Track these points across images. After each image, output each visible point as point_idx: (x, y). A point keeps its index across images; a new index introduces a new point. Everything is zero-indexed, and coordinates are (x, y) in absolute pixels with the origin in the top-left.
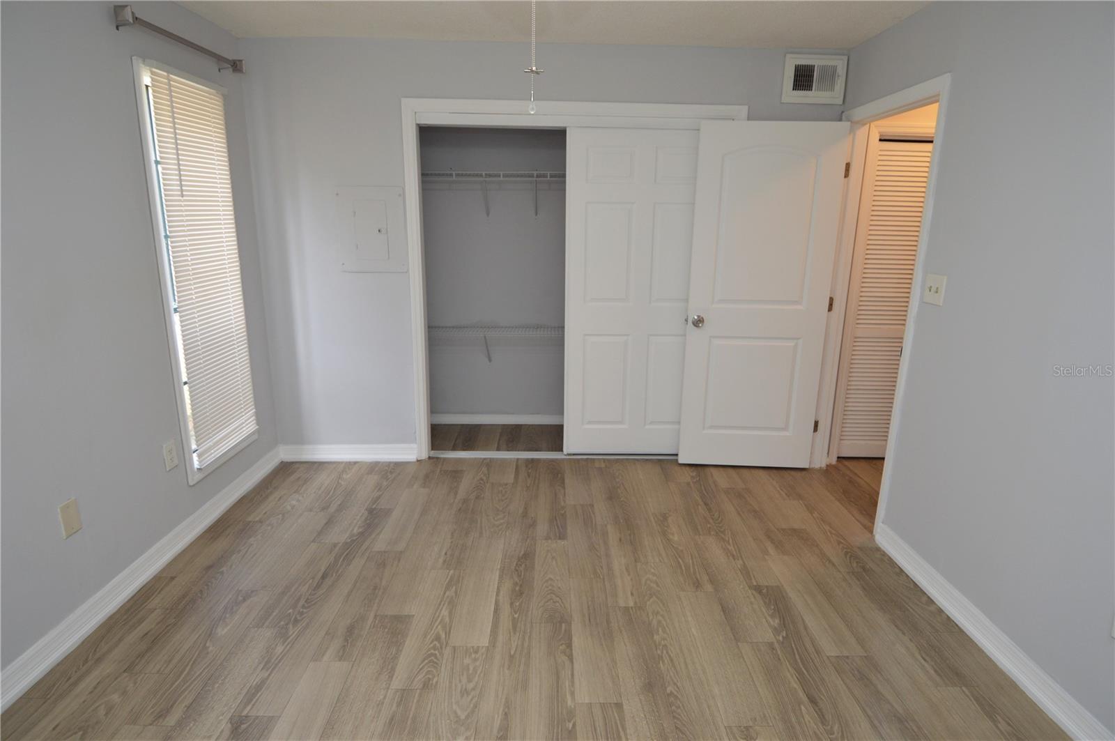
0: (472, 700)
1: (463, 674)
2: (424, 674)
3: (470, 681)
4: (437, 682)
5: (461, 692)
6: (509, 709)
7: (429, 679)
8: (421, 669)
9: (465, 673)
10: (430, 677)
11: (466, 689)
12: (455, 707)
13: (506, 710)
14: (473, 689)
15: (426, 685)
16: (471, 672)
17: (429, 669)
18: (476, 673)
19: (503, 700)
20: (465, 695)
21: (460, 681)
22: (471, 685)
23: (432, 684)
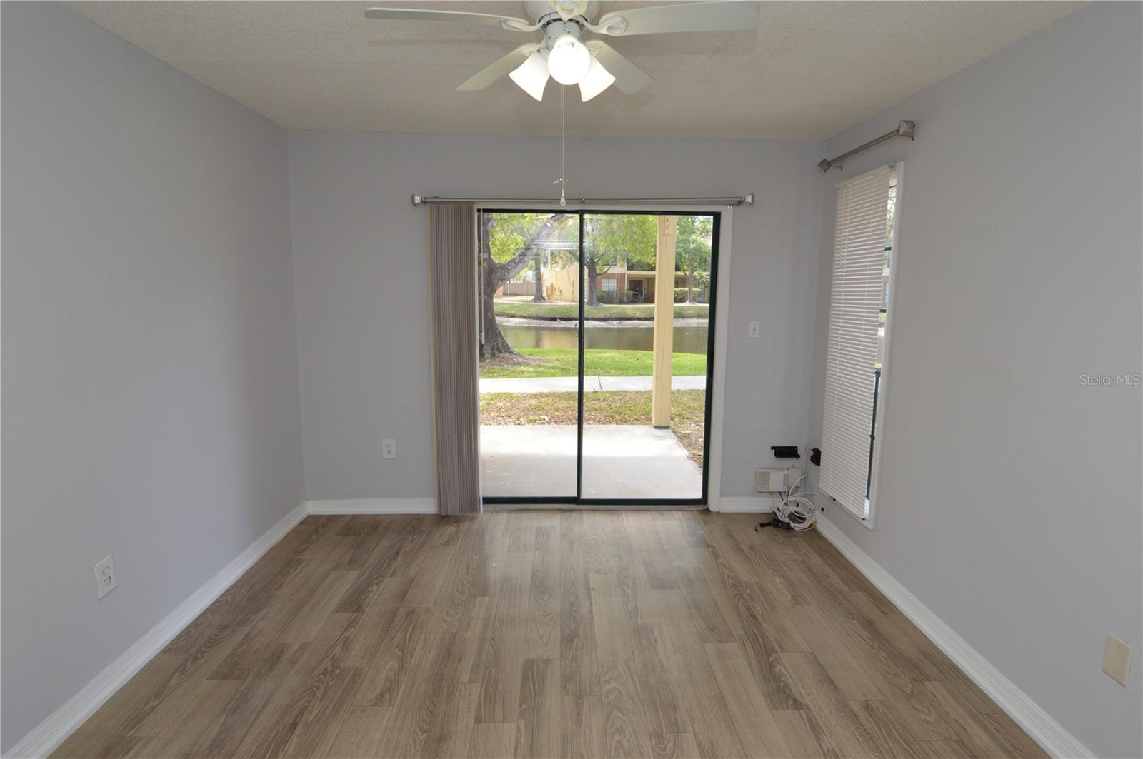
0: (612, 725)
1: (628, 748)
2: (668, 747)
3: (619, 742)
4: (651, 740)
5: (624, 733)
6: (577, 718)
7: (661, 744)
8: (673, 752)
9: (627, 750)
10: (659, 745)
11: (621, 734)
12: (625, 718)
13: (579, 718)
14: (614, 734)
15: (660, 737)
16: (621, 751)
17: (664, 753)
18: (615, 750)
19: (583, 726)
20: (620, 729)
21: (628, 741)
22: (617, 737)
23: (655, 738)
